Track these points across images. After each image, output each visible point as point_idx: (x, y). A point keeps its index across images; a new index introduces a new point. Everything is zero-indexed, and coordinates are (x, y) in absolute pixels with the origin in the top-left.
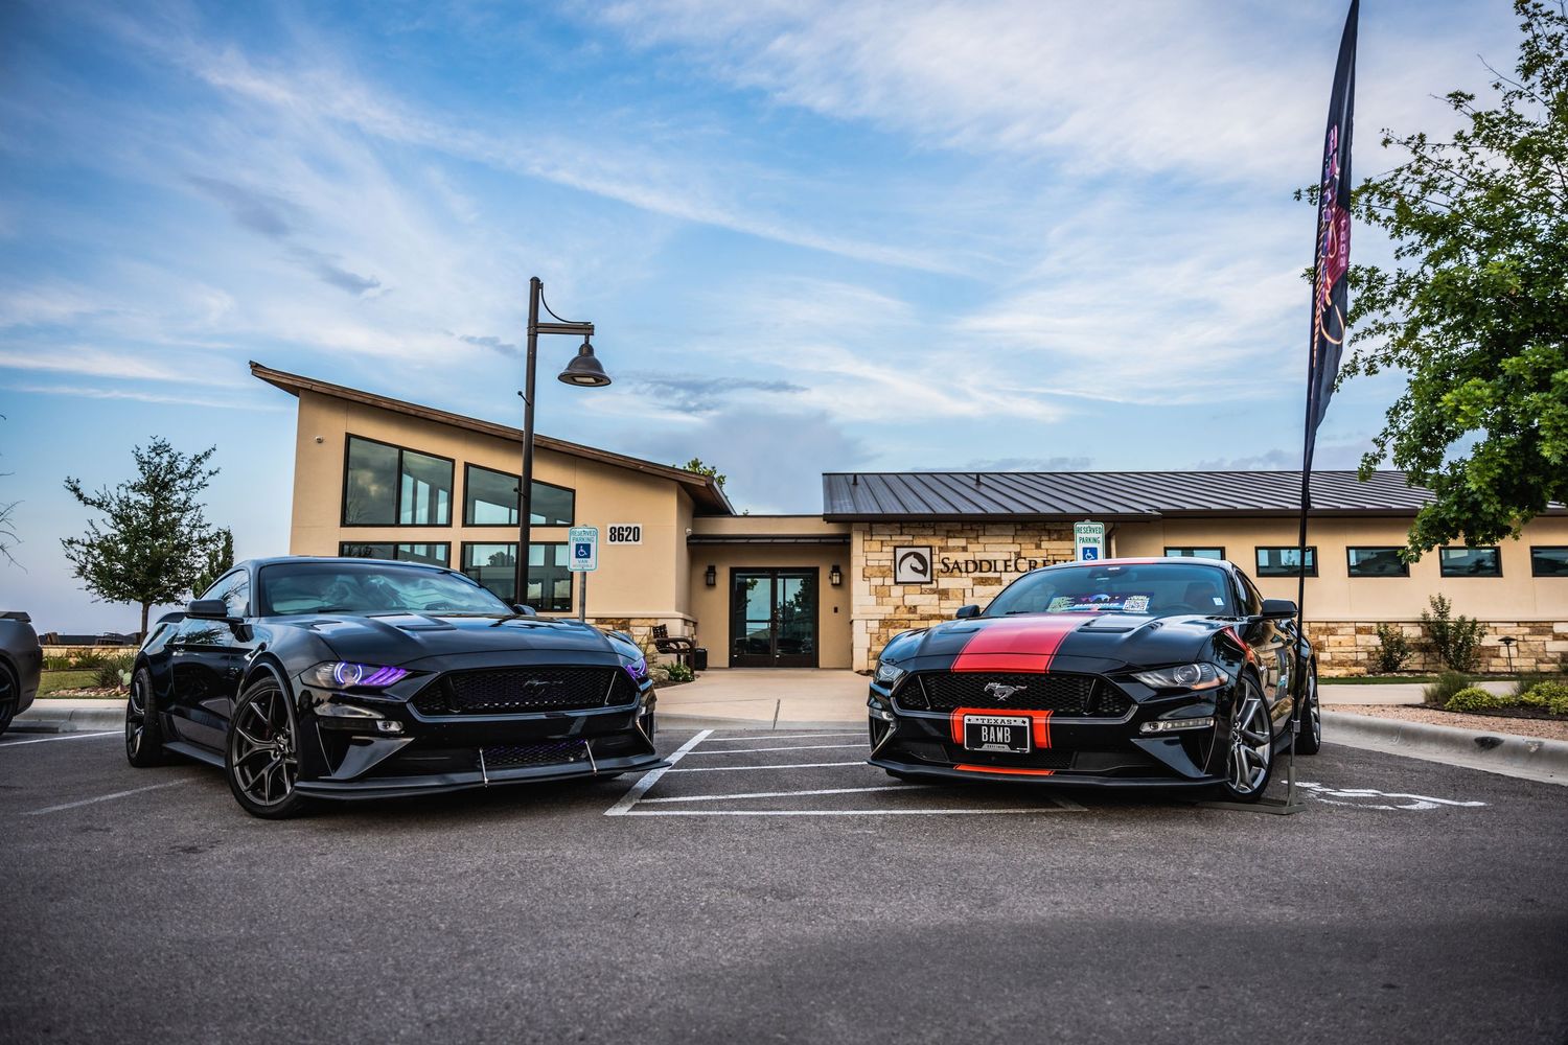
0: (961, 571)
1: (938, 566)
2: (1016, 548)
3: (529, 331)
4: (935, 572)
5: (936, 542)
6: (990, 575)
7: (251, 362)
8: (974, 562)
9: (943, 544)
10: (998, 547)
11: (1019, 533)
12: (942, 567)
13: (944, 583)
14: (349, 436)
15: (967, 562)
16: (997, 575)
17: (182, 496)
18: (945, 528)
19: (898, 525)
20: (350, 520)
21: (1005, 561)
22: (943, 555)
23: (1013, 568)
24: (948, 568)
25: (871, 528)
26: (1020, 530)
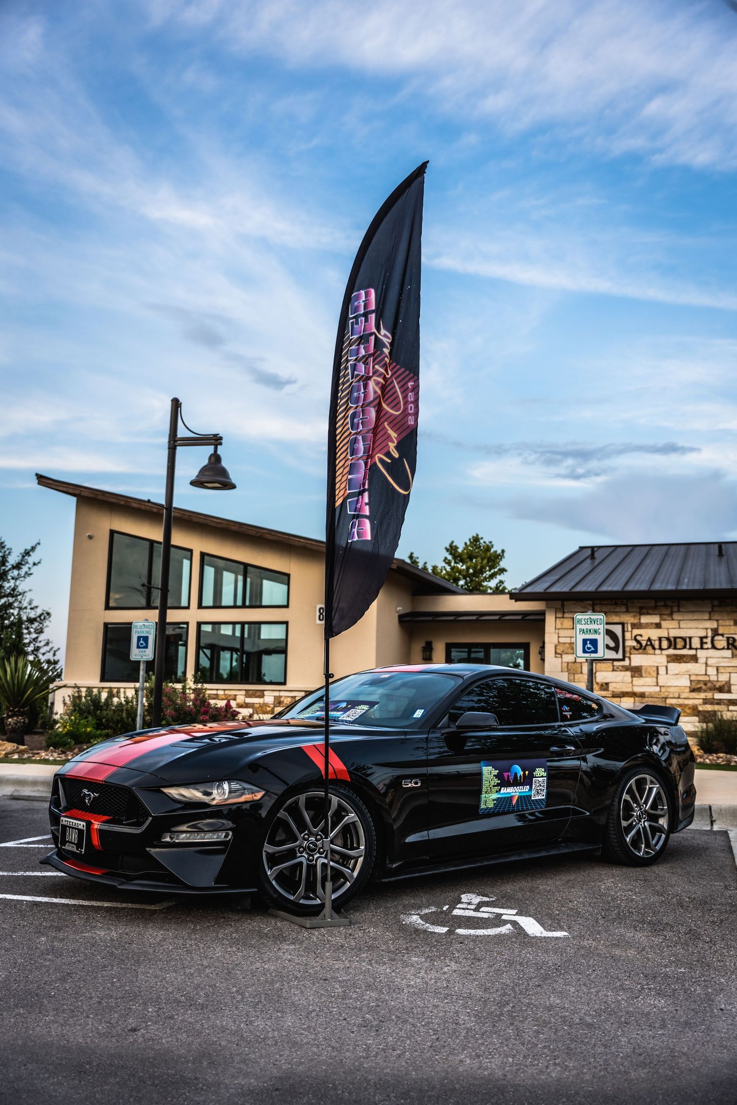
0: (654, 648)
1: (630, 643)
2: (714, 625)
3: (169, 445)
4: (627, 649)
5: (629, 619)
6: (685, 652)
7: (37, 475)
8: (668, 639)
9: (635, 621)
10: (694, 624)
11: (716, 609)
12: (634, 644)
13: (637, 660)
14: (112, 533)
15: (660, 639)
16: (692, 652)
17: (12, 583)
18: (638, 605)
19: (590, 602)
20: (111, 604)
21: (701, 638)
22: (636, 632)
23: (709, 645)
24: (641, 644)
25: (563, 606)
26: (718, 606)
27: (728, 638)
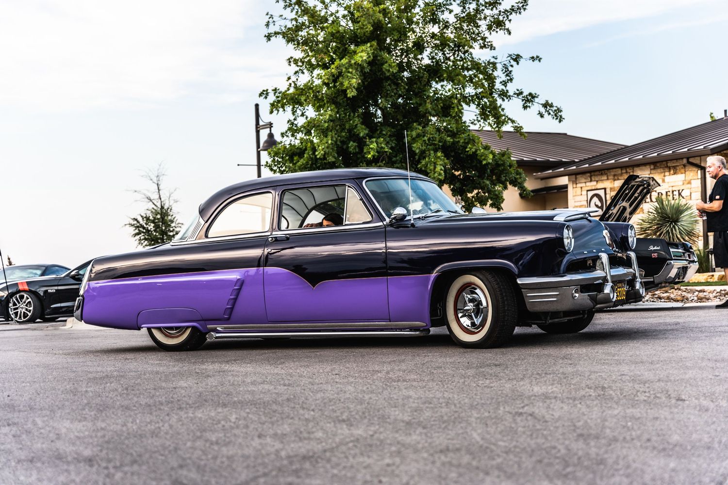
5: (608, 185)
9: (612, 186)
11: (652, 172)
22: (612, 194)
23: (649, 200)
25: (576, 179)
26: (653, 169)
27: (659, 193)
